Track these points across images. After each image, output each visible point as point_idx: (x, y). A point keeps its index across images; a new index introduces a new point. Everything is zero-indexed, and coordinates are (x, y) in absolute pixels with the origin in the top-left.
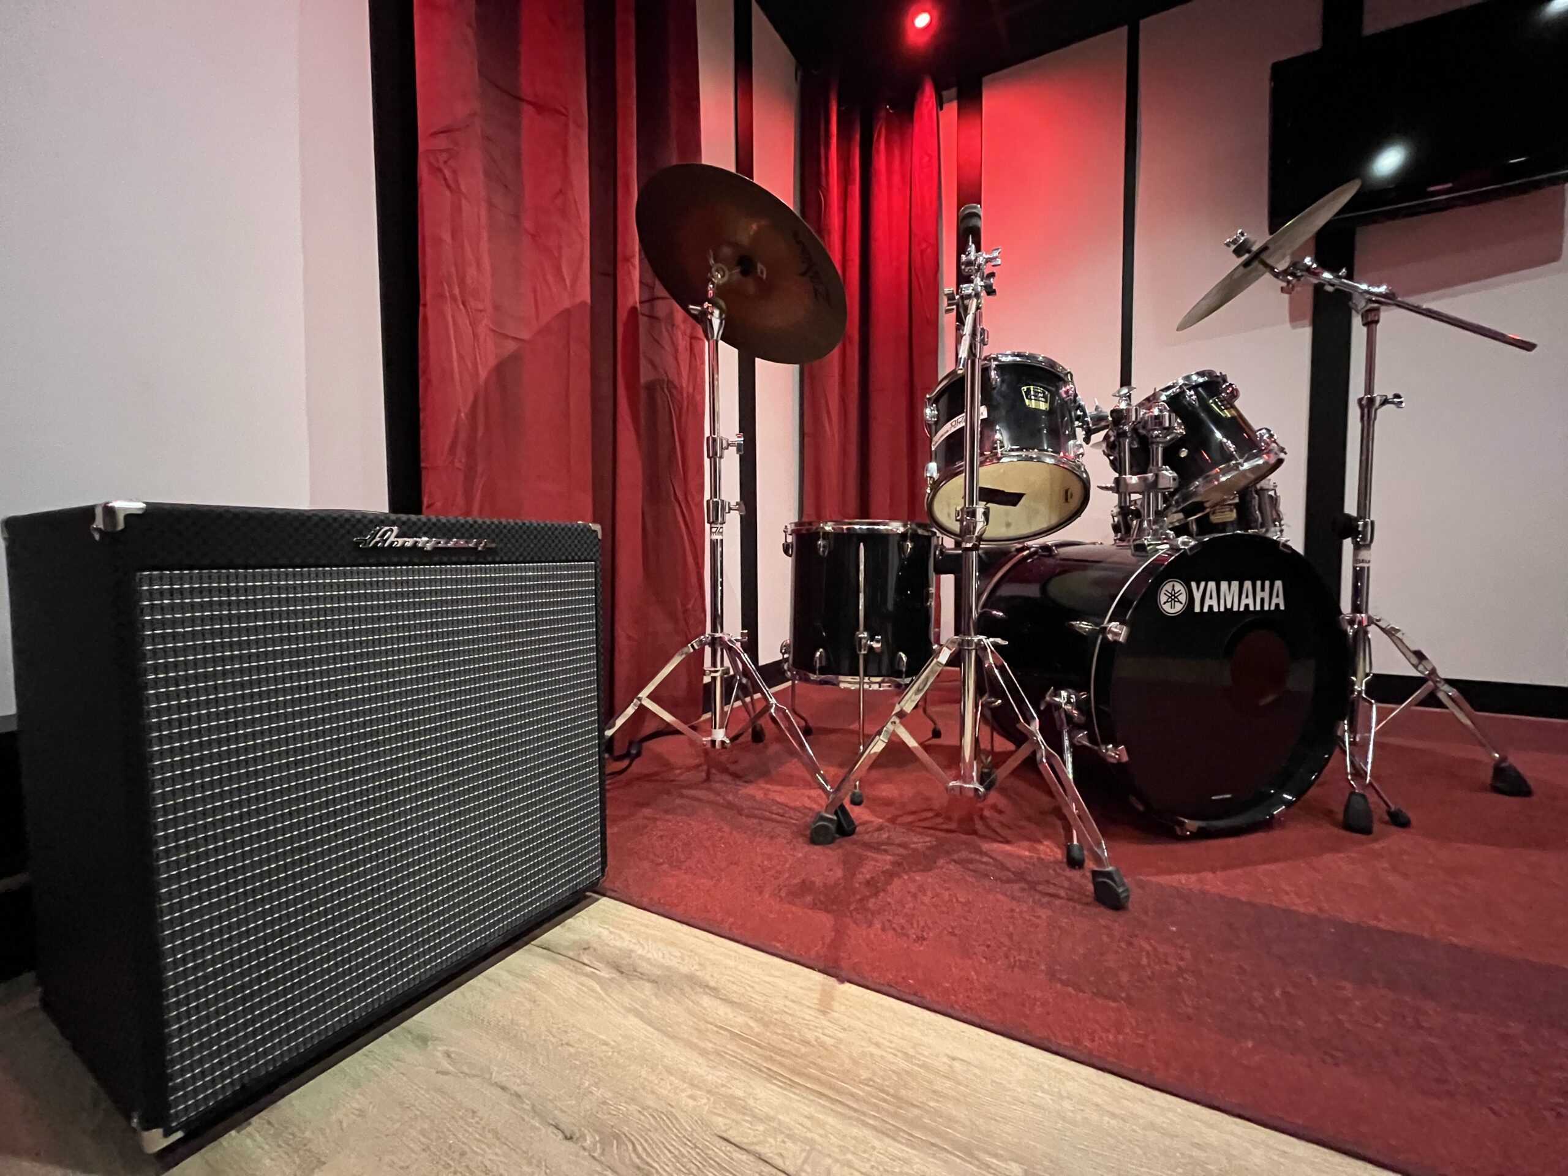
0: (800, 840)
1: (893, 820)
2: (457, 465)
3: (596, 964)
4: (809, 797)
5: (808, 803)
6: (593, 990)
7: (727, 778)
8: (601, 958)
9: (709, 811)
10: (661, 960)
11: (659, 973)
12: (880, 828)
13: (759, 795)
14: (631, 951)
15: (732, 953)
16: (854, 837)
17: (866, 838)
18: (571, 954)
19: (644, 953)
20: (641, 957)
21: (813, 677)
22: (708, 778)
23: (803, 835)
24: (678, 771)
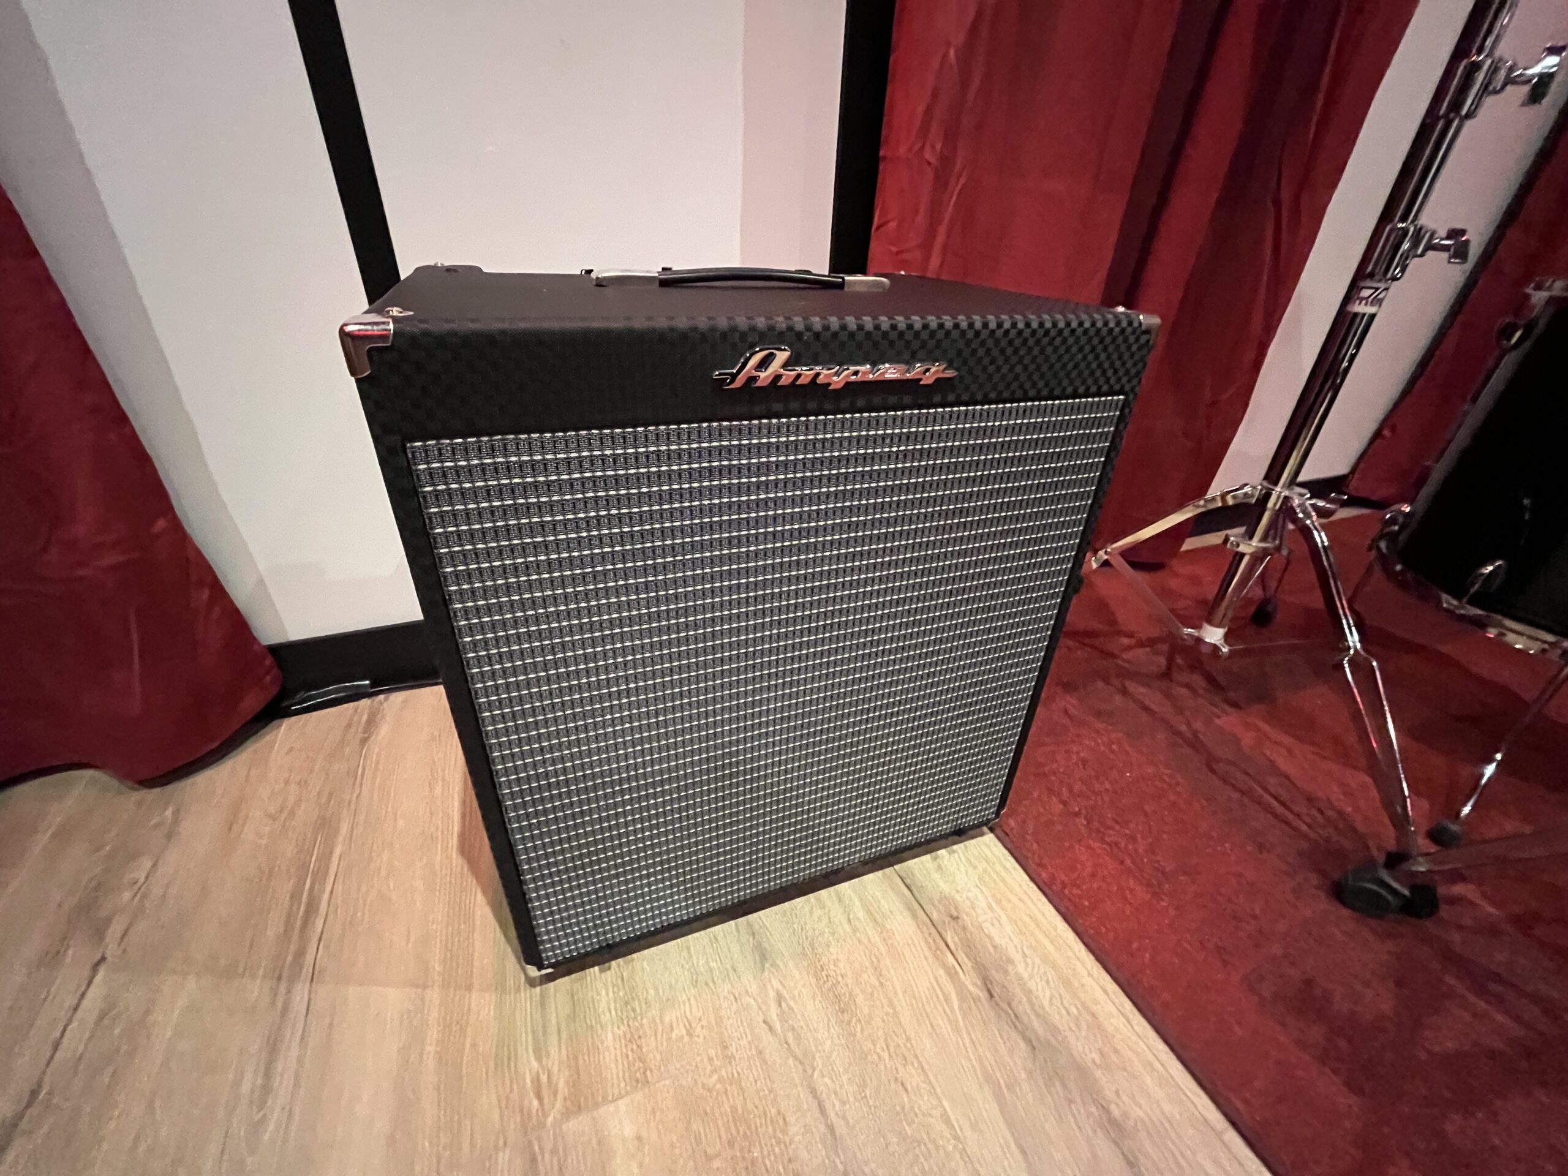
0: (1314, 879)
1: (1524, 923)
2: (928, 155)
3: (961, 956)
4: (1342, 785)
5: (1336, 794)
6: (947, 1000)
7: (1197, 680)
8: (970, 947)
9: (1161, 736)
10: (1046, 1003)
11: (1040, 1031)
12: (1492, 931)
13: (1248, 739)
14: (1010, 961)
15: (1157, 1065)
16: (1429, 925)
17: (1456, 938)
18: (935, 916)
19: (1026, 975)
20: (1020, 978)
21: (1448, 601)
22: (1167, 674)
23: (1322, 873)
24: (1126, 641)
